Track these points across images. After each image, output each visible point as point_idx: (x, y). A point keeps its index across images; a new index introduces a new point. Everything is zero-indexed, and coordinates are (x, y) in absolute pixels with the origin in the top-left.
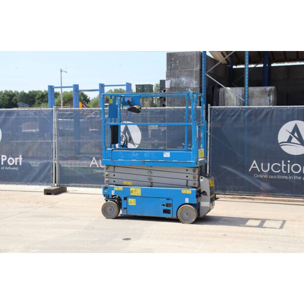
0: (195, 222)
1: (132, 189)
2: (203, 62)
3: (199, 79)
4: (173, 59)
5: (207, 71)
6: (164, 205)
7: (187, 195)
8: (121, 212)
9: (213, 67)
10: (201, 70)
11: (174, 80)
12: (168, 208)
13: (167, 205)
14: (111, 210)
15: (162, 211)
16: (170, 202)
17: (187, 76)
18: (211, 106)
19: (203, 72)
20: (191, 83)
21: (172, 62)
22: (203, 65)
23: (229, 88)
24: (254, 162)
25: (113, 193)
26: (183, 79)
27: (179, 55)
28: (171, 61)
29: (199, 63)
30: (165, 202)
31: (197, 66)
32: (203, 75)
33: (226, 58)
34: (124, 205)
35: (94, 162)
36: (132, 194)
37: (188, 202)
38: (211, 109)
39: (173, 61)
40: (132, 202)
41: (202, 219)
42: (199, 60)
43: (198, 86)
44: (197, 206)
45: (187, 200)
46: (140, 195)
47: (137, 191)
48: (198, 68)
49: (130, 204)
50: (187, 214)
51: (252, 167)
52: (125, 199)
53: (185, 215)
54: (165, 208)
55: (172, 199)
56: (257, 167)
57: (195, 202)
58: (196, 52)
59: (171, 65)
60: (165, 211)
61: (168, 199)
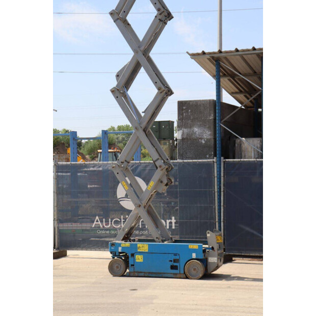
0: (202, 278)
1: (140, 245)
2: (217, 111)
3: (212, 129)
4: (184, 108)
5: (221, 120)
6: (171, 261)
7: (194, 251)
8: (128, 271)
9: (231, 115)
10: (215, 119)
11: (186, 130)
12: (175, 264)
13: (175, 261)
14: (117, 267)
15: (169, 267)
16: (177, 257)
17: (200, 126)
18: (224, 159)
19: (217, 121)
20: (204, 134)
21: (184, 111)
22: (217, 115)
23: (244, 139)
25: (120, 250)
26: (196, 129)
27: (191, 103)
28: (183, 109)
29: (212, 112)
30: (173, 257)
31: (210, 115)
32: (217, 125)
33: (250, 100)
34: (131, 262)
35: (97, 221)
36: (139, 250)
37: (195, 258)
38: (224, 162)
39: (185, 109)
40: (139, 259)
41: (208, 275)
42: (213, 109)
43: (212, 137)
44: (204, 261)
45: (194, 256)
46: (147, 251)
47: (144, 247)
48: (212, 117)
49: (137, 261)
50: (195, 269)
52: (133, 255)
53: (192, 270)
54: (172, 263)
55: (179, 255)
57: (201, 257)
58: (210, 100)
59: (182, 114)
60: (173, 267)
61: (175, 255)
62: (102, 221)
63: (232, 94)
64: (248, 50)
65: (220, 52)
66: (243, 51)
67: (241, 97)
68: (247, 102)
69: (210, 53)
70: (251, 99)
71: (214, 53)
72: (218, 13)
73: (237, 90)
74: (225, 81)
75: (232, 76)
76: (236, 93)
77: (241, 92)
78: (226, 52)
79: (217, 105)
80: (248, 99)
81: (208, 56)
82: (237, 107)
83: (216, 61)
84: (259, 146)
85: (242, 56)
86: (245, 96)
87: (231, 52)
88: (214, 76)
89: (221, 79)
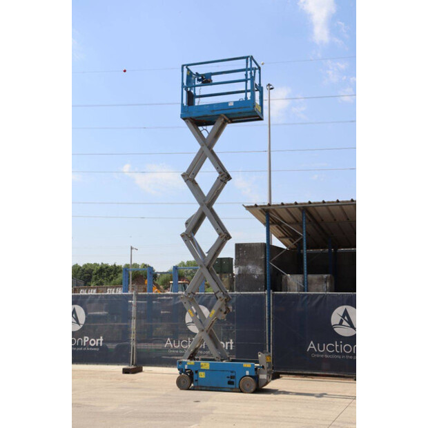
0: (254, 392)
1: (202, 363)
2: (267, 252)
3: (263, 267)
5: (270, 260)
6: (229, 377)
7: (247, 369)
8: (192, 385)
9: (278, 255)
10: (265, 259)
11: (241, 267)
12: (232, 380)
13: (232, 377)
14: (184, 382)
15: (226, 382)
16: (233, 374)
17: (253, 264)
18: (273, 291)
19: (267, 261)
20: (256, 271)
21: (240, 252)
22: (267, 255)
23: (289, 275)
24: (312, 342)
25: (186, 367)
26: (250, 267)
27: (246, 245)
28: (239, 250)
29: (263, 253)
30: (230, 374)
32: (267, 263)
34: (195, 378)
35: (169, 342)
36: (202, 368)
37: (248, 375)
38: (273, 294)
39: (241, 250)
40: (202, 375)
41: (259, 390)
42: (263, 250)
43: (263, 273)
44: (256, 378)
45: (247, 373)
46: (208, 368)
47: (206, 365)
48: (263, 257)
49: (200, 377)
50: (248, 385)
51: (310, 347)
52: (197, 372)
53: (246, 386)
54: (229, 379)
55: (235, 372)
56: (314, 347)
57: (254, 374)
58: (261, 243)
59: (239, 254)
60: (230, 383)
61: (232, 372)
62: (172, 343)
63: (279, 238)
64: (291, 204)
65: (269, 205)
66: (287, 205)
67: (287, 240)
68: (292, 245)
69: (261, 206)
70: (295, 242)
71: (265, 206)
72: (268, 173)
73: (283, 235)
74: (273, 228)
75: (279, 224)
76: (283, 237)
77: (286, 237)
78: (274, 205)
79: (267, 247)
80: (293, 242)
81: (259, 208)
82: (284, 249)
83: (266, 212)
84: (301, 281)
85: (287, 209)
86: (290, 240)
87: (278, 205)
88: (264, 224)
89: (271, 227)
